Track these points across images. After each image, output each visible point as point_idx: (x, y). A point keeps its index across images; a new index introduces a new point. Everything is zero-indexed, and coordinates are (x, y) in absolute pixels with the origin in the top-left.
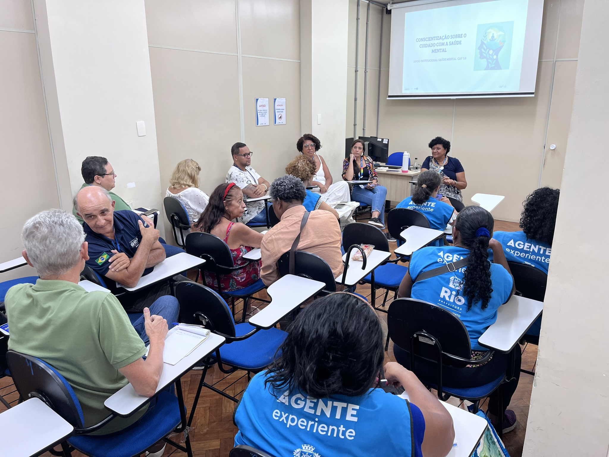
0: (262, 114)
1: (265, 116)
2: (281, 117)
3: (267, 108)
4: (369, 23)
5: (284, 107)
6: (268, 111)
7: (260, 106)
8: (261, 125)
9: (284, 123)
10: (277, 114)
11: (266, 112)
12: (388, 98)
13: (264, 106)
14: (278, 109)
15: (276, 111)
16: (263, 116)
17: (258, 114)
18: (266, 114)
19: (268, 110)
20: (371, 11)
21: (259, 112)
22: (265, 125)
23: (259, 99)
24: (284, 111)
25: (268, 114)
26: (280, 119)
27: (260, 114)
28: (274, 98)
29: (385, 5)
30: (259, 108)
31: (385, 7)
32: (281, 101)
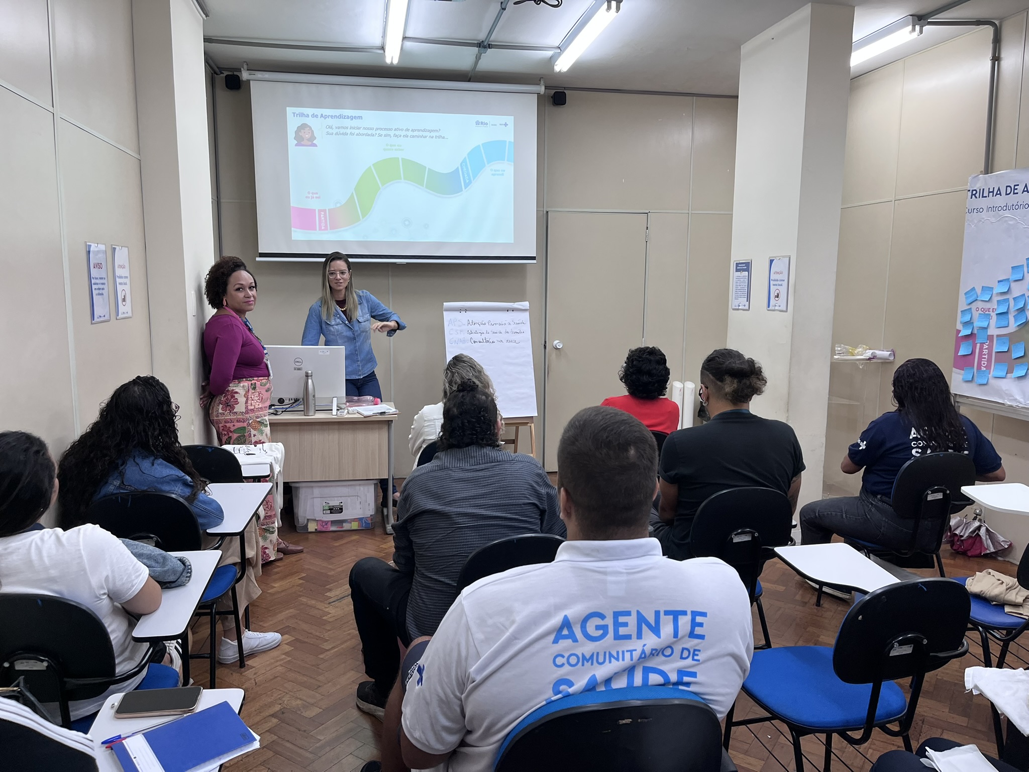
0: (99, 289)
1: (102, 294)
2: (124, 296)
3: (104, 272)
5: (127, 272)
7: (94, 268)
8: (98, 319)
9: (130, 314)
10: (119, 289)
11: (103, 284)
12: (258, 259)
13: (100, 266)
14: (120, 277)
15: (118, 281)
16: (100, 294)
17: (94, 287)
18: (103, 289)
19: (106, 279)
21: (95, 284)
22: (103, 319)
23: (92, 244)
24: (127, 281)
25: (106, 288)
26: (124, 303)
27: (95, 289)
28: (112, 245)
29: (221, 70)
30: (95, 272)
31: (219, 73)
32: (122, 256)
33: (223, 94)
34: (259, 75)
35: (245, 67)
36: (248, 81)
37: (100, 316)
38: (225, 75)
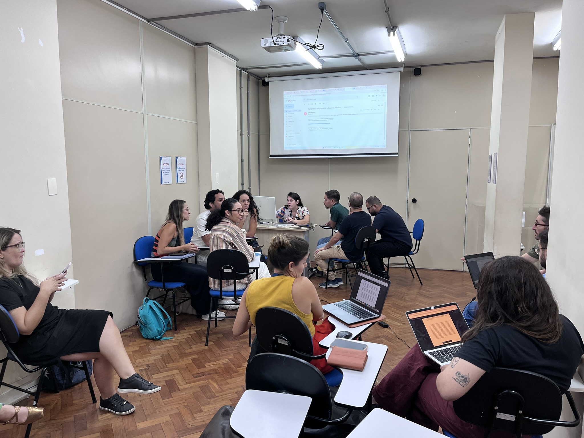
1: (168, 174)
2: (182, 175)
3: (170, 167)
4: (250, 92)
5: (184, 166)
6: (171, 170)
7: (164, 165)
8: (165, 184)
9: (185, 181)
10: (179, 173)
11: (169, 171)
12: (270, 158)
13: (167, 164)
14: (180, 168)
15: (178, 170)
16: (167, 174)
20: (250, 83)
21: (163, 171)
22: (168, 183)
23: (163, 157)
24: (185, 170)
25: (170, 172)
26: (182, 178)
27: (164, 173)
28: (175, 157)
29: (261, 78)
30: (163, 167)
31: (261, 79)
32: (182, 160)
33: (262, 88)
34: (272, 79)
35: (268, 76)
36: (268, 82)
37: (166, 182)
38: (262, 80)
